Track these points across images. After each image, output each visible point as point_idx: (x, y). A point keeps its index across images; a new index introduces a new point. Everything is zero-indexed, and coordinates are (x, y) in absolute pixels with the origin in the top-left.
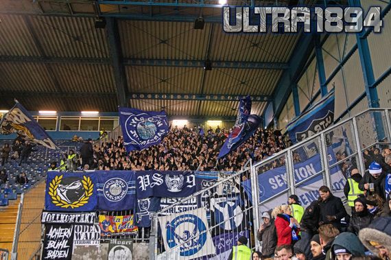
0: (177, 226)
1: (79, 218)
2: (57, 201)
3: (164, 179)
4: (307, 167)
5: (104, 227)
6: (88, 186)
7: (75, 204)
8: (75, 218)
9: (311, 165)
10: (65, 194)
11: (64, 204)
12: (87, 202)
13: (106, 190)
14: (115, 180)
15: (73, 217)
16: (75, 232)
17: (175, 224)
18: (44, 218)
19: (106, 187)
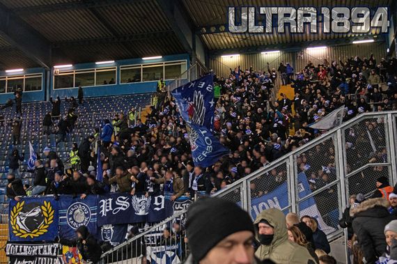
1: (42, 250)
2: (16, 230)
3: (130, 201)
5: (67, 259)
6: (47, 212)
7: (35, 233)
8: (38, 250)
10: (23, 222)
11: (23, 234)
12: (46, 231)
13: (69, 216)
14: (78, 205)
15: (36, 248)
18: (8, 250)
19: (69, 212)
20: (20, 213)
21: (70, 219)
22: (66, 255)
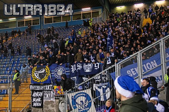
0: (77, 98)
1: (45, 88)
2: (35, 79)
3: (82, 66)
4: (152, 62)
5: (56, 91)
6: (47, 71)
7: (42, 80)
9: (154, 61)
10: (38, 75)
11: (38, 81)
12: (47, 79)
13: (55, 73)
14: (59, 68)
15: (42, 87)
16: (44, 94)
17: (76, 97)
18: (30, 88)
19: (55, 71)
20: (36, 71)
21: (56, 74)
22: (56, 89)
